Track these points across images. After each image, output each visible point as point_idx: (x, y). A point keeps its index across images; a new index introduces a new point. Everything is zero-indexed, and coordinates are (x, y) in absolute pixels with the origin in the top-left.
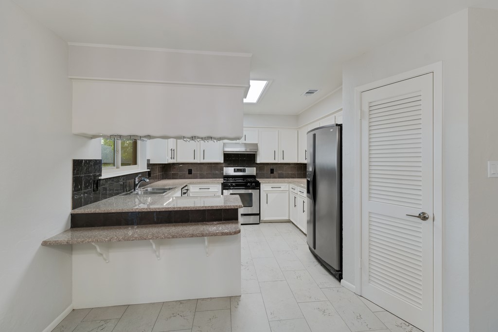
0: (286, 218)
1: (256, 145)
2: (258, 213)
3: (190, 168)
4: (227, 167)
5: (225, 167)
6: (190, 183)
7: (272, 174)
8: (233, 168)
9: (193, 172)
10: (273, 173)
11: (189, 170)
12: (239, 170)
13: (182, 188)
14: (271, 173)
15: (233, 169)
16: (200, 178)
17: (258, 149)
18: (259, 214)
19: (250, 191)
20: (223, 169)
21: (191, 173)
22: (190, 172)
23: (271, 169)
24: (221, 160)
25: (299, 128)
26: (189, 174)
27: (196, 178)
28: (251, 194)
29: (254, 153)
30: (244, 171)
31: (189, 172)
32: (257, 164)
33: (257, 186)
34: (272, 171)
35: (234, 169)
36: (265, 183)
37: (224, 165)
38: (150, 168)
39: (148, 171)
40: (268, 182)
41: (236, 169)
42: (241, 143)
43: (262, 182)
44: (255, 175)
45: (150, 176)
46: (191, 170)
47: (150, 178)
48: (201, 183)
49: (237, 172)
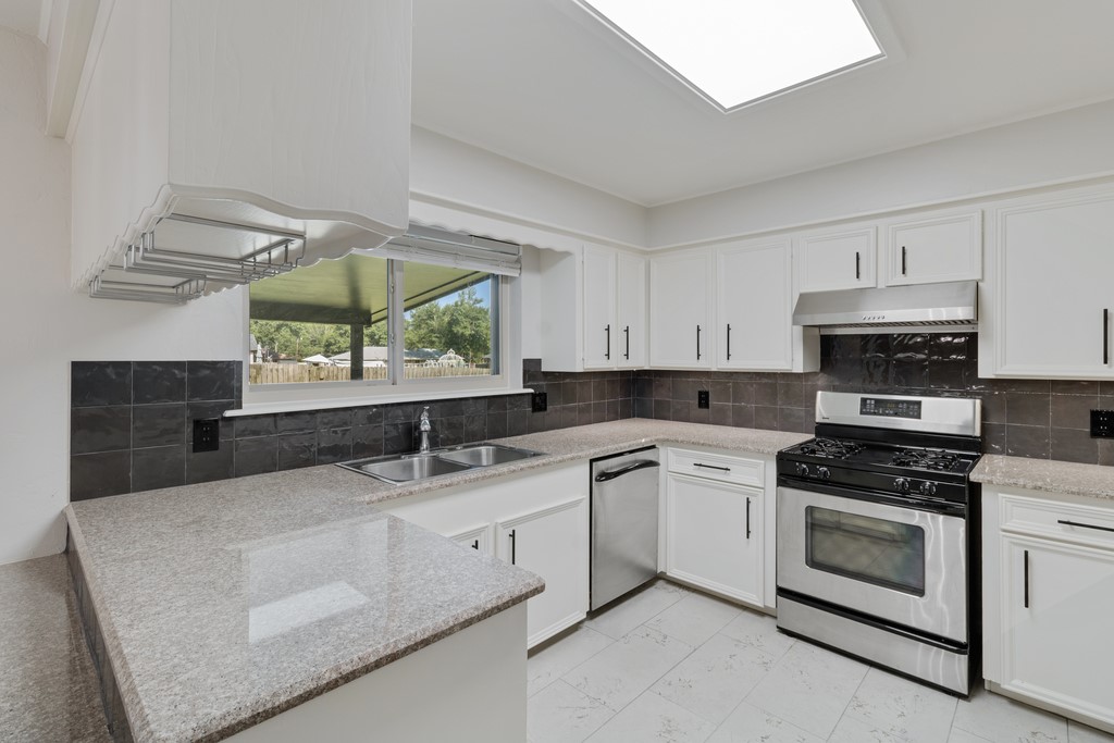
2: (961, 638)
3: (705, 388)
4: (835, 389)
5: (823, 389)
6: (669, 442)
8: (859, 397)
9: (712, 402)
10: (1108, 435)
11: (700, 393)
12: (881, 407)
13: (592, 461)
15: (855, 399)
18: (963, 649)
19: (916, 517)
20: (814, 397)
21: (707, 406)
22: (704, 400)
26: (700, 406)
27: (719, 420)
30: (914, 410)
31: (700, 399)
34: (1102, 422)
35: (864, 401)
36: (1009, 485)
37: (822, 380)
38: (541, 383)
39: (528, 394)
40: (1030, 485)
41: (871, 399)
42: (881, 285)
43: (990, 482)
44: (978, 433)
45: (545, 409)
46: (707, 393)
47: (542, 413)
48: (699, 444)
49: (875, 414)
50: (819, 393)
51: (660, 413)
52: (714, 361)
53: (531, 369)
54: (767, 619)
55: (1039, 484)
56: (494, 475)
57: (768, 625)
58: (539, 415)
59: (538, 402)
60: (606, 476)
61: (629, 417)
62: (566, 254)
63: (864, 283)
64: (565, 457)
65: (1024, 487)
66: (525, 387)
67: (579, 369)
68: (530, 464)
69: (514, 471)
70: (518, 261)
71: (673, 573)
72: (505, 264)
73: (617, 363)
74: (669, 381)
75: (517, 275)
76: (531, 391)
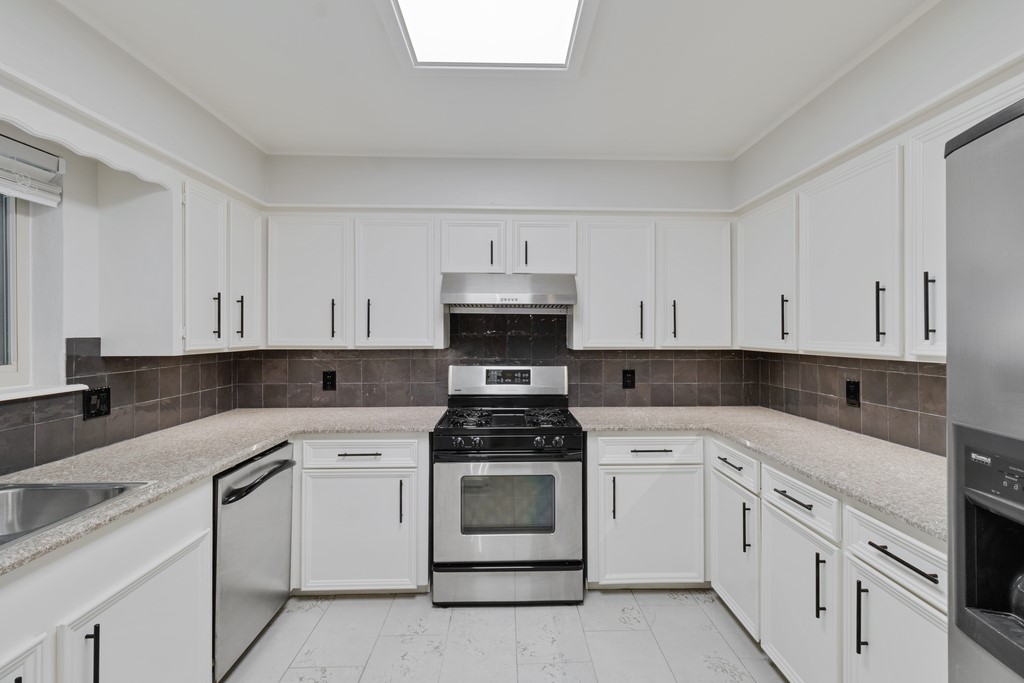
0: (695, 578)
1: (570, 279)
2: (579, 557)
4: (464, 363)
5: (456, 363)
6: (303, 434)
7: (628, 391)
8: (485, 368)
9: (340, 382)
10: (632, 385)
11: (325, 374)
12: (504, 377)
13: (216, 478)
14: (625, 386)
15: (483, 370)
16: (368, 404)
17: (575, 298)
18: (580, 565)
20: (446, 372)
21: (333, 387)
22: (329, 381)
23: (625, 372)
24: (435, 337)
25: (736, 214)
26: (325, 388)
27: (349, 402)
28: (548, 481)
29: (562, 312)
30: (525, 378)
31: (325, 380)
32: (572, 352)
33: (572, 445)
34: (629, 378)
35: (488, 372)
36: (605, 430)
37: (451, 356)
38: (99, 374)
39: (76, 393)
40: (617, 428)
41: (494, 371)
42: (509, 272)
43: (594, 430)
44: (566, 393)
45: (108, 413)
46: (333, 374)
47: (101, 420)
48: (345, 431)
49: (498, 383)
50: (451, 367)
51: (272, 400)
52: (350, 339)
53: (82, 355)
54: (419, 598)
55: (621, 426)
56: (58, 545)
57: (422, 604)
58: (96, 423)
59: (95, 404)
60: (236, 494)
61: (229, 409)
62: (156, 187)
63: (495, 268)
64: (181, 481)
65: (614, 430)
66: (69, 382)
67: (177, 352)
68: (125, 507)
69: (98, 526)
70: (56, 182)
71: (309, 586)
72: (30, 182)
73: (230, 343)
74: (285, 362)
75: (54, 205)
76: (85, 387)
